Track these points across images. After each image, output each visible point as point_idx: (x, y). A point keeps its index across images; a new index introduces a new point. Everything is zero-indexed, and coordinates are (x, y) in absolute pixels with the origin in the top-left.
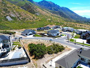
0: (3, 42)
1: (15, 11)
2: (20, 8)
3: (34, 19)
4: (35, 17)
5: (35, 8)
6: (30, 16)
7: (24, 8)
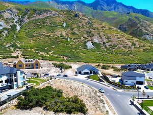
0: (9, 75)
1: (102, 34)
2: (113, 27)
3: (133, 47)
4: (137, 43)
5: (145, 25)
6: (127, 41)
7: (125, 26)
